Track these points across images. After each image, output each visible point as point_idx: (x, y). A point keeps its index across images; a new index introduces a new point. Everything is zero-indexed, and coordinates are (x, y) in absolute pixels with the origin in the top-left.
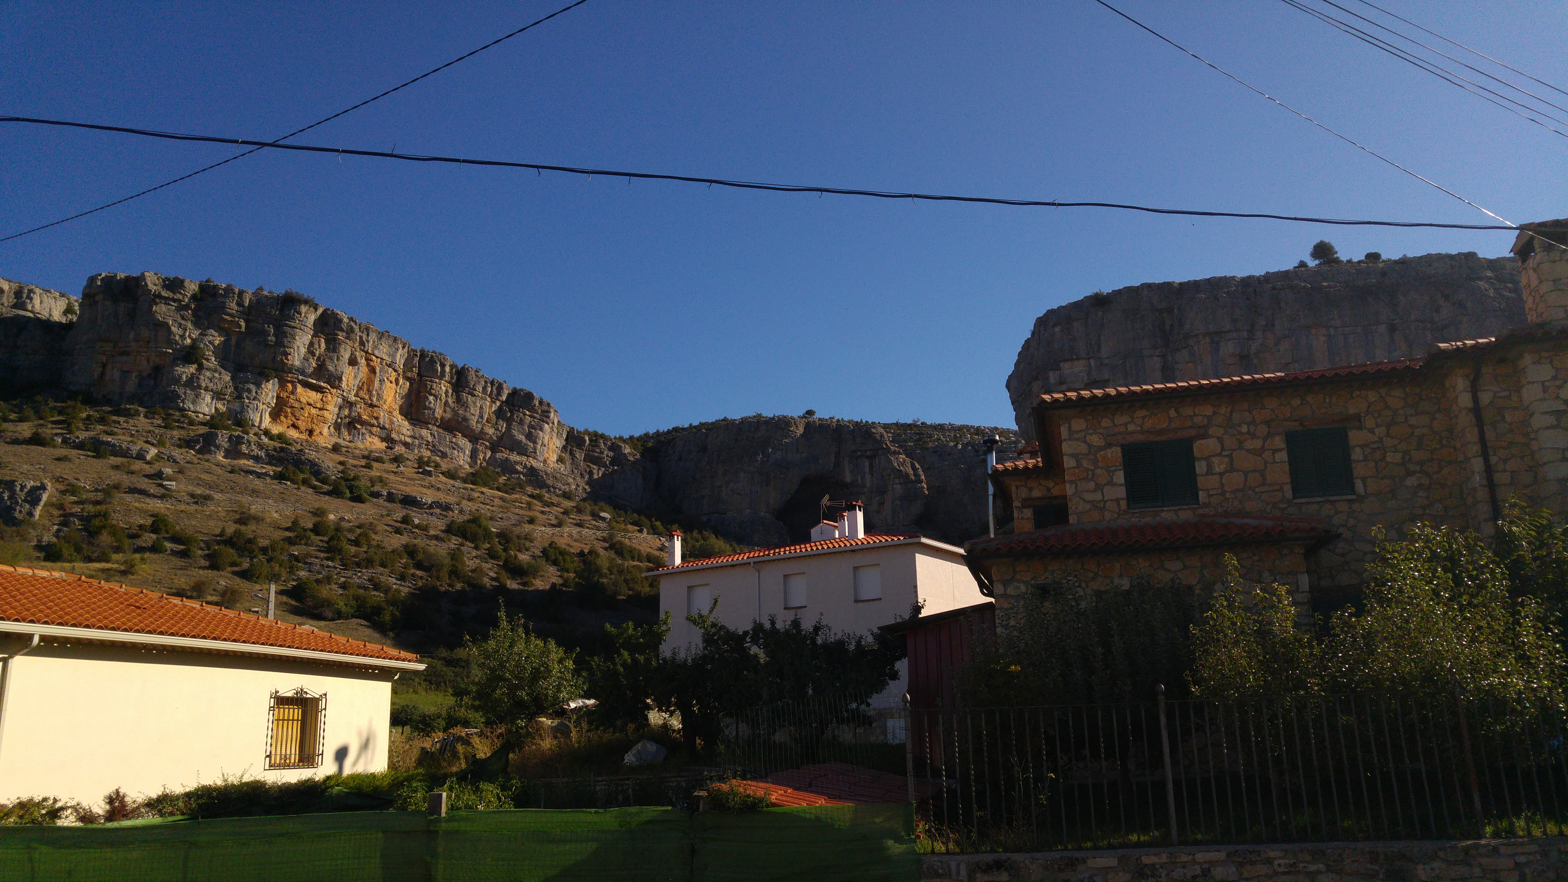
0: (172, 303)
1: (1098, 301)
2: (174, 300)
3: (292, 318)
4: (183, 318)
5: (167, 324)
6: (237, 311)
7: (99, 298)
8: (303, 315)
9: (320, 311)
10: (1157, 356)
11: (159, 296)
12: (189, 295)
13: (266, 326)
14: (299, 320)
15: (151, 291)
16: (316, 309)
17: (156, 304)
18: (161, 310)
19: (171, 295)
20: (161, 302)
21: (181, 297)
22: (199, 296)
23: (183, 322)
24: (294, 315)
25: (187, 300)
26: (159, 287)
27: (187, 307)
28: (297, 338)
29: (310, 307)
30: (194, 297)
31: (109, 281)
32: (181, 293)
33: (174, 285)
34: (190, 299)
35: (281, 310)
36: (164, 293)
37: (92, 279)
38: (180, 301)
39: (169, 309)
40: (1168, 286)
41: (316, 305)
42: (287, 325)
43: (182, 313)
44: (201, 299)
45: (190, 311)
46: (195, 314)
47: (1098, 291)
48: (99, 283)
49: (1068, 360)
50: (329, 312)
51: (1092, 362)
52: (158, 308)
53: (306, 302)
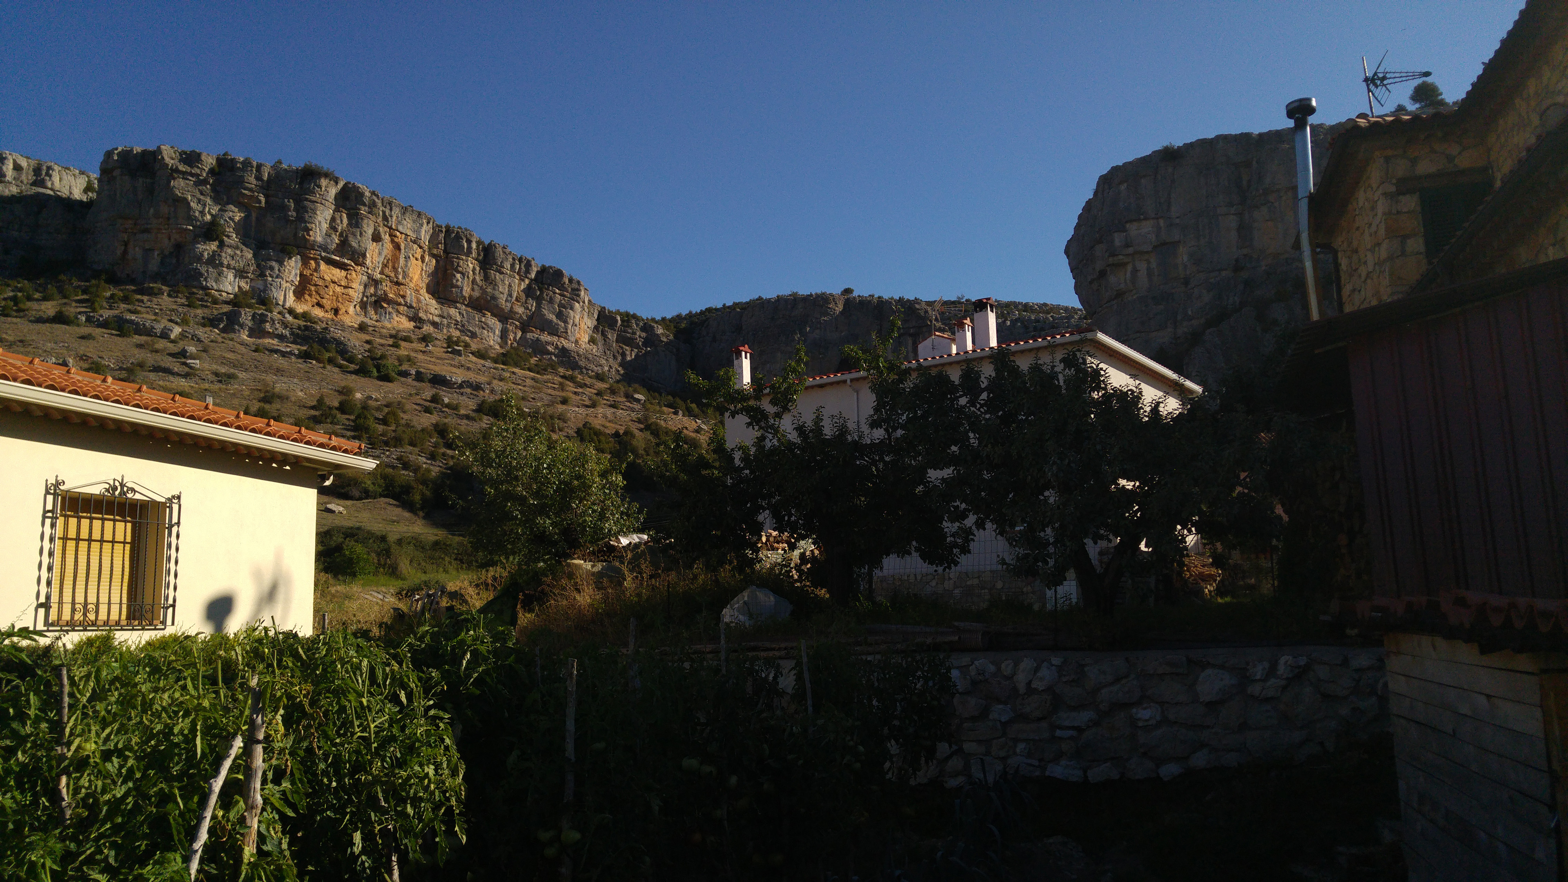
0: (190, 178)
1: (1169, 155)
2: (192, 175)
3: (313, 193)
4: (202, 194)
5: (186, 199)
6: (256, 186)
7: (117, 173)
8: (323, 189)
9: (341, 184)
10: (1233, 214)
11: (177, 170)
12: (207, 169)
13: (286, 200)
14: (320, 194)
15: (168, 165)
16: (337, 183)
17: (174, 179)
18: (179, 185)
19: (189, 169)
20: (179, 177)
21: (198, 171)
22: (217, 170)
23: (202, 197)
24: (314, 188)
25: (205, 175)
26: (177, 161)
27: (205, 182)
28: (318, 212)
29: (330, 180)
30: (212, 171)
31: (126, 155)
32: (198, 167)
33: (191, 158)
34: (207, 174)
35: (301, 184)
36: (182, 168)
37: (109, 154)
38: (197, 175)
39: (187, 184)
40: (1246, 136)
41: (337, 178)
42: (307, 199)
43: (200, 188)
44: (219, 174)
45: (208, 186)
46: (214, 189)
47: (1168, 144)
48: (116, 158)
49: (1135, 221)
50: (350, 186)
51: (1161, 222)
52: (176, 182)
53: (326, 175)
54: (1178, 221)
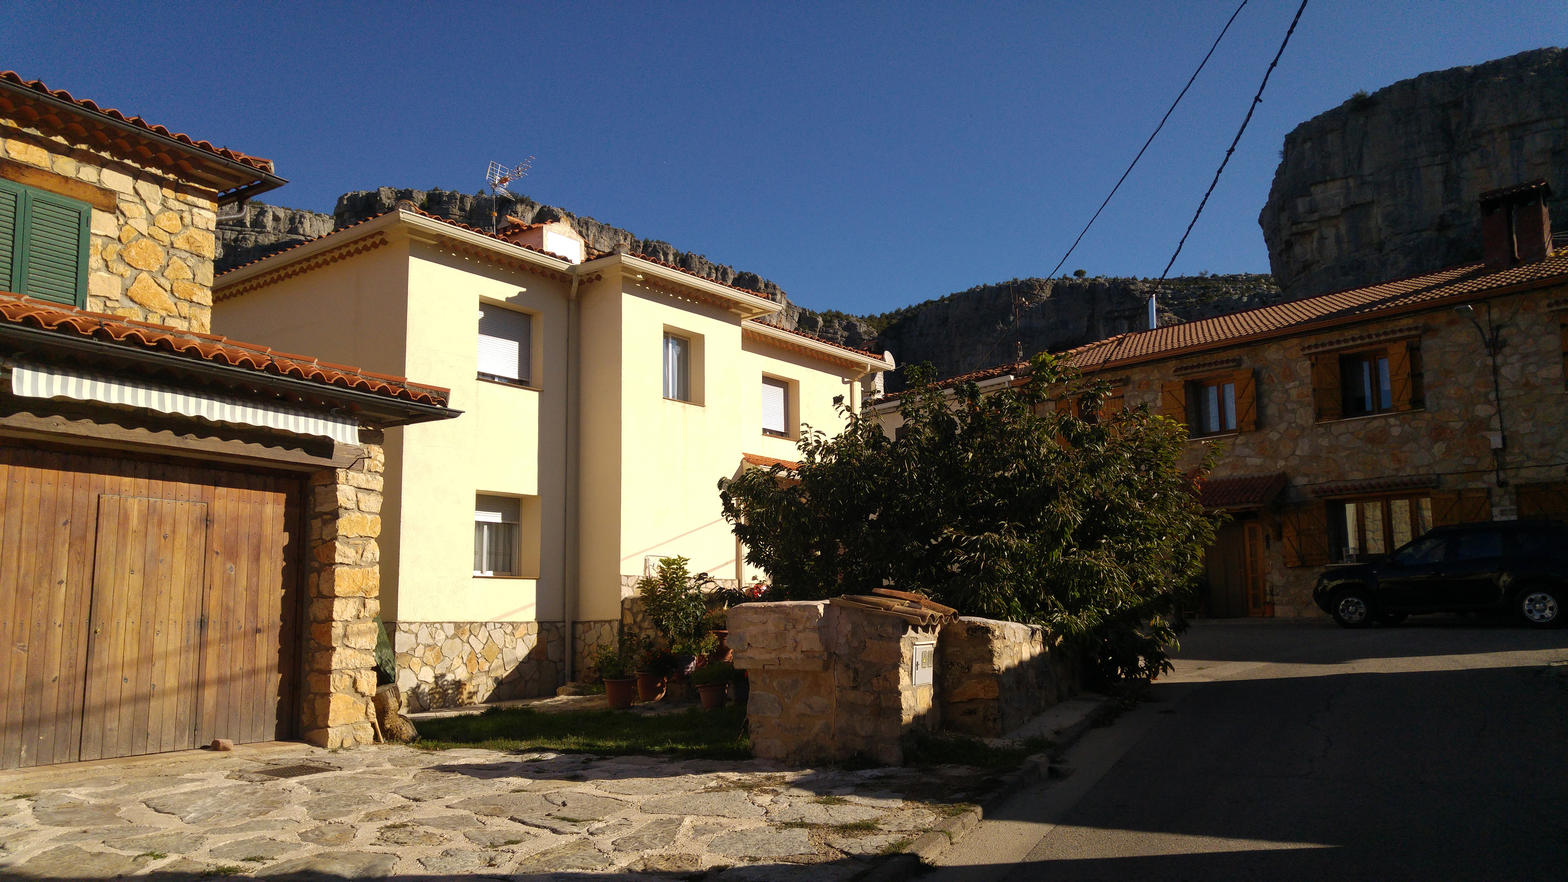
1: (1363, 104)
7: (346, 216)
8: (520, 214)
9: (537, 209)
10: (1438, 165)
15: (381, 203)
16: (533, 208)
22: (426, 205)
26: (393, 200)
29: (527, 206)
30: (422, 206)
31: (354, 199)
35: (500, 211)
37: (341, 199)
40: (1456, 73)
41: (533, 203)
47: (1362, 91)
48: (345, 202)
49: (1321, 182)
50: (546, 209)
51: (1351, 181)
53: (522, 201)
54: (1370, 178)
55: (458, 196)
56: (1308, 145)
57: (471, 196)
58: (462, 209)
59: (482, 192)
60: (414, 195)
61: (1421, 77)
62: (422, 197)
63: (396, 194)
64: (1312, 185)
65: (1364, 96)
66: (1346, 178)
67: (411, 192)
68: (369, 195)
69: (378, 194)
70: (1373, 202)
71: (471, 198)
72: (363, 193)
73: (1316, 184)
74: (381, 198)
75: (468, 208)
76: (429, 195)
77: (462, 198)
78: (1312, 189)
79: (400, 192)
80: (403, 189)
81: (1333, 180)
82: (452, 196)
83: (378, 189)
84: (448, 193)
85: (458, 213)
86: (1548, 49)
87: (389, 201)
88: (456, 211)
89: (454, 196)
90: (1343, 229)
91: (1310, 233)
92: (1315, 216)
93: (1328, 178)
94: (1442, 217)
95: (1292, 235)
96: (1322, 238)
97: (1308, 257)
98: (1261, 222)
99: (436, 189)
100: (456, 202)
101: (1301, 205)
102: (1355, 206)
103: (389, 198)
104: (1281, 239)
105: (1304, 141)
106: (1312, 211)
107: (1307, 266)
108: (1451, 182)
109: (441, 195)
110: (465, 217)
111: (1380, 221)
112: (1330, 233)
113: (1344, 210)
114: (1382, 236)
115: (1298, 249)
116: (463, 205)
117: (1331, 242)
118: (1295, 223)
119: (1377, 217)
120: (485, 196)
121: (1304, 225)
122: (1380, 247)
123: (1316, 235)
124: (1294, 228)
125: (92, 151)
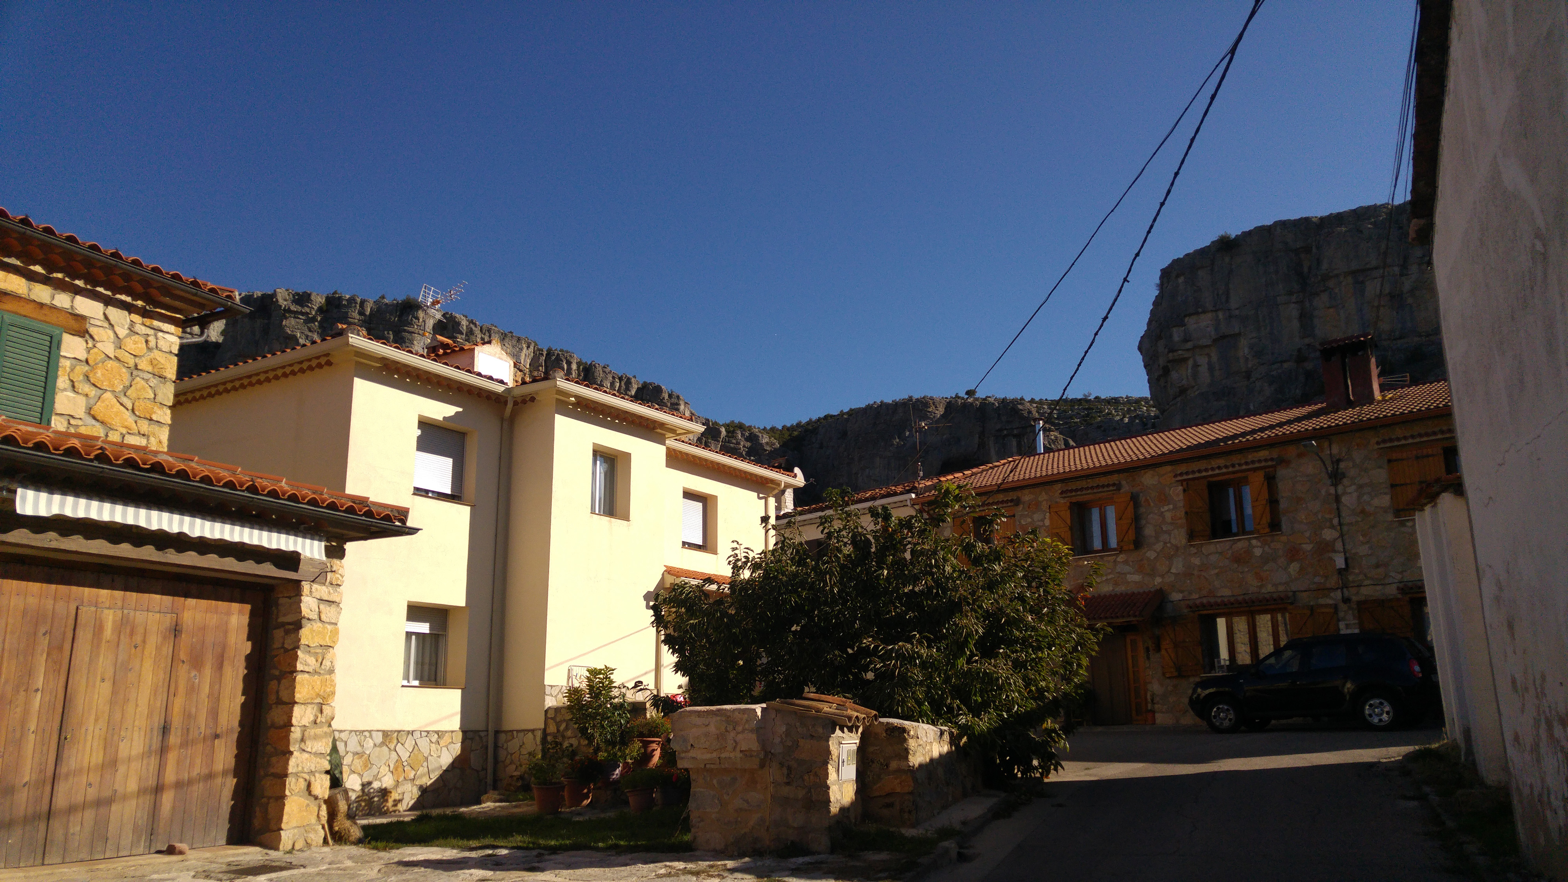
0: (301, 317)
1: (1225, 245)
2: (302, 314)
3: (410, 324)
4: (310, 331)
5: (295, 336)
6: (359, 320)
8: (421, 319)
10: (1293, 303)
11: (289, 311)
12: (316, 308)
13: (386, 332)
14: (417, 325)
15: (281, 306)
17: (286, 318)
18: (291, 324)
19: (299, 308)
20: (290, 317)
21: (308, 310)
22: (325, 308)
23: (310, 334)
24: (412, 320)
26: (289, 302)
27: (313, 320)
28: (415, 342)
30: (320, 310)
32: (308, 307)
33: (302, 299)
34: (316, 313)
35: (400, 316)
36: (293, 308)
38: (307, 314)
39: (298, 323)
42: (405, 331)
43: (309, 325)
44: (327, 311)
45: (316, 323)
46: (321, 326)
47: (1224, 234)
49: (1193, 314)
50: (448, 316)
51: (1221, 315)
52: (288, 322)
54: (1237, 312)
55: (359, 300)
56: (1181, 280)
57: (371, 301)
58: (361, 313)
59: (383, 297)
60: (313, 298)
61: (1276, 224)
62: (320, 300)
63: (294, 296)
64: (1185, 316)
65: (1229, 237)
66: (1216, 311)
67: (309, 295)
68: (264, 296)
69: (274, 295)
70: (1239, 334)
71: (372, 303)
72: (258, 294)
73: (1190, 315)
74: (277, 300)
75: (368, 313)
76: (327, 298)
77: (363, 302)
78: (1186, 319)
79: (298, 294)
80: (300, 291)
81: (1204, 312)
82: (352, 300)
83: (275, 291)
84: (348, 297)
85: (358, 317)
86: (1382, 205)
87: (285, 303)
88: (356, 315)
89: (354, 300)
90: (1214, 358)
91: (1185, 360)
92: (1189, 345)
93: (1200, 310)
94: (1299, 350)
95: (1169, 361)
96: (1196, 366)
97: (1184, 382)
98: (1140, 349)
99: (335, 293)
100: (356, 306)
101: (1177, 334)
102: (1224, 337)
103: (286, 300)
104: (1159, 366)
105: (1178, 276)
106: (1186, 340)
107: (1183, 391)
108: (1306, 318)
109: (340, 298)
110: (364, 321)
111: (1246, 351)
112: (1203, 361)
113: (1215, 341)
114: (1250, 366)
115: (1174, 375)
116: (363, 309)
117: (1204, 369)
118: (1172, 351)
119: (1244, 348)
120: (386, 301)
121: (1180, 352)
122: (1248, 375)
123: (1190, 363)
124: (1171, 355)
125: (67, 279)
